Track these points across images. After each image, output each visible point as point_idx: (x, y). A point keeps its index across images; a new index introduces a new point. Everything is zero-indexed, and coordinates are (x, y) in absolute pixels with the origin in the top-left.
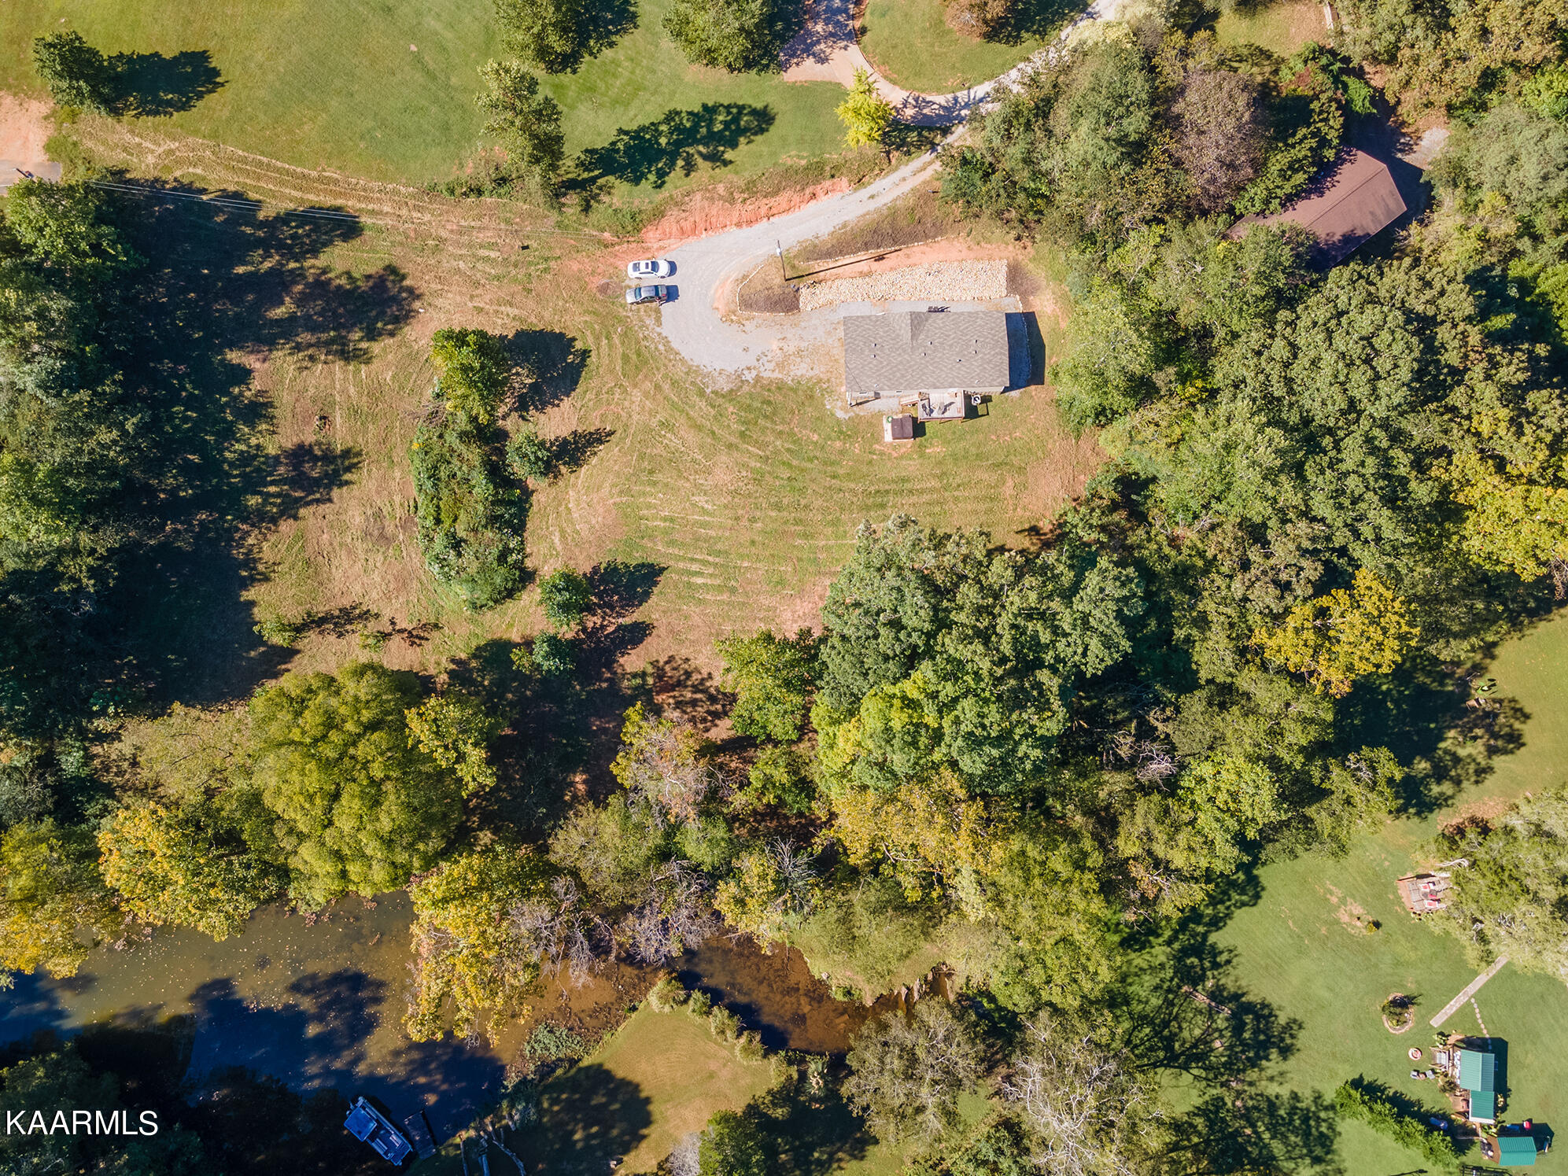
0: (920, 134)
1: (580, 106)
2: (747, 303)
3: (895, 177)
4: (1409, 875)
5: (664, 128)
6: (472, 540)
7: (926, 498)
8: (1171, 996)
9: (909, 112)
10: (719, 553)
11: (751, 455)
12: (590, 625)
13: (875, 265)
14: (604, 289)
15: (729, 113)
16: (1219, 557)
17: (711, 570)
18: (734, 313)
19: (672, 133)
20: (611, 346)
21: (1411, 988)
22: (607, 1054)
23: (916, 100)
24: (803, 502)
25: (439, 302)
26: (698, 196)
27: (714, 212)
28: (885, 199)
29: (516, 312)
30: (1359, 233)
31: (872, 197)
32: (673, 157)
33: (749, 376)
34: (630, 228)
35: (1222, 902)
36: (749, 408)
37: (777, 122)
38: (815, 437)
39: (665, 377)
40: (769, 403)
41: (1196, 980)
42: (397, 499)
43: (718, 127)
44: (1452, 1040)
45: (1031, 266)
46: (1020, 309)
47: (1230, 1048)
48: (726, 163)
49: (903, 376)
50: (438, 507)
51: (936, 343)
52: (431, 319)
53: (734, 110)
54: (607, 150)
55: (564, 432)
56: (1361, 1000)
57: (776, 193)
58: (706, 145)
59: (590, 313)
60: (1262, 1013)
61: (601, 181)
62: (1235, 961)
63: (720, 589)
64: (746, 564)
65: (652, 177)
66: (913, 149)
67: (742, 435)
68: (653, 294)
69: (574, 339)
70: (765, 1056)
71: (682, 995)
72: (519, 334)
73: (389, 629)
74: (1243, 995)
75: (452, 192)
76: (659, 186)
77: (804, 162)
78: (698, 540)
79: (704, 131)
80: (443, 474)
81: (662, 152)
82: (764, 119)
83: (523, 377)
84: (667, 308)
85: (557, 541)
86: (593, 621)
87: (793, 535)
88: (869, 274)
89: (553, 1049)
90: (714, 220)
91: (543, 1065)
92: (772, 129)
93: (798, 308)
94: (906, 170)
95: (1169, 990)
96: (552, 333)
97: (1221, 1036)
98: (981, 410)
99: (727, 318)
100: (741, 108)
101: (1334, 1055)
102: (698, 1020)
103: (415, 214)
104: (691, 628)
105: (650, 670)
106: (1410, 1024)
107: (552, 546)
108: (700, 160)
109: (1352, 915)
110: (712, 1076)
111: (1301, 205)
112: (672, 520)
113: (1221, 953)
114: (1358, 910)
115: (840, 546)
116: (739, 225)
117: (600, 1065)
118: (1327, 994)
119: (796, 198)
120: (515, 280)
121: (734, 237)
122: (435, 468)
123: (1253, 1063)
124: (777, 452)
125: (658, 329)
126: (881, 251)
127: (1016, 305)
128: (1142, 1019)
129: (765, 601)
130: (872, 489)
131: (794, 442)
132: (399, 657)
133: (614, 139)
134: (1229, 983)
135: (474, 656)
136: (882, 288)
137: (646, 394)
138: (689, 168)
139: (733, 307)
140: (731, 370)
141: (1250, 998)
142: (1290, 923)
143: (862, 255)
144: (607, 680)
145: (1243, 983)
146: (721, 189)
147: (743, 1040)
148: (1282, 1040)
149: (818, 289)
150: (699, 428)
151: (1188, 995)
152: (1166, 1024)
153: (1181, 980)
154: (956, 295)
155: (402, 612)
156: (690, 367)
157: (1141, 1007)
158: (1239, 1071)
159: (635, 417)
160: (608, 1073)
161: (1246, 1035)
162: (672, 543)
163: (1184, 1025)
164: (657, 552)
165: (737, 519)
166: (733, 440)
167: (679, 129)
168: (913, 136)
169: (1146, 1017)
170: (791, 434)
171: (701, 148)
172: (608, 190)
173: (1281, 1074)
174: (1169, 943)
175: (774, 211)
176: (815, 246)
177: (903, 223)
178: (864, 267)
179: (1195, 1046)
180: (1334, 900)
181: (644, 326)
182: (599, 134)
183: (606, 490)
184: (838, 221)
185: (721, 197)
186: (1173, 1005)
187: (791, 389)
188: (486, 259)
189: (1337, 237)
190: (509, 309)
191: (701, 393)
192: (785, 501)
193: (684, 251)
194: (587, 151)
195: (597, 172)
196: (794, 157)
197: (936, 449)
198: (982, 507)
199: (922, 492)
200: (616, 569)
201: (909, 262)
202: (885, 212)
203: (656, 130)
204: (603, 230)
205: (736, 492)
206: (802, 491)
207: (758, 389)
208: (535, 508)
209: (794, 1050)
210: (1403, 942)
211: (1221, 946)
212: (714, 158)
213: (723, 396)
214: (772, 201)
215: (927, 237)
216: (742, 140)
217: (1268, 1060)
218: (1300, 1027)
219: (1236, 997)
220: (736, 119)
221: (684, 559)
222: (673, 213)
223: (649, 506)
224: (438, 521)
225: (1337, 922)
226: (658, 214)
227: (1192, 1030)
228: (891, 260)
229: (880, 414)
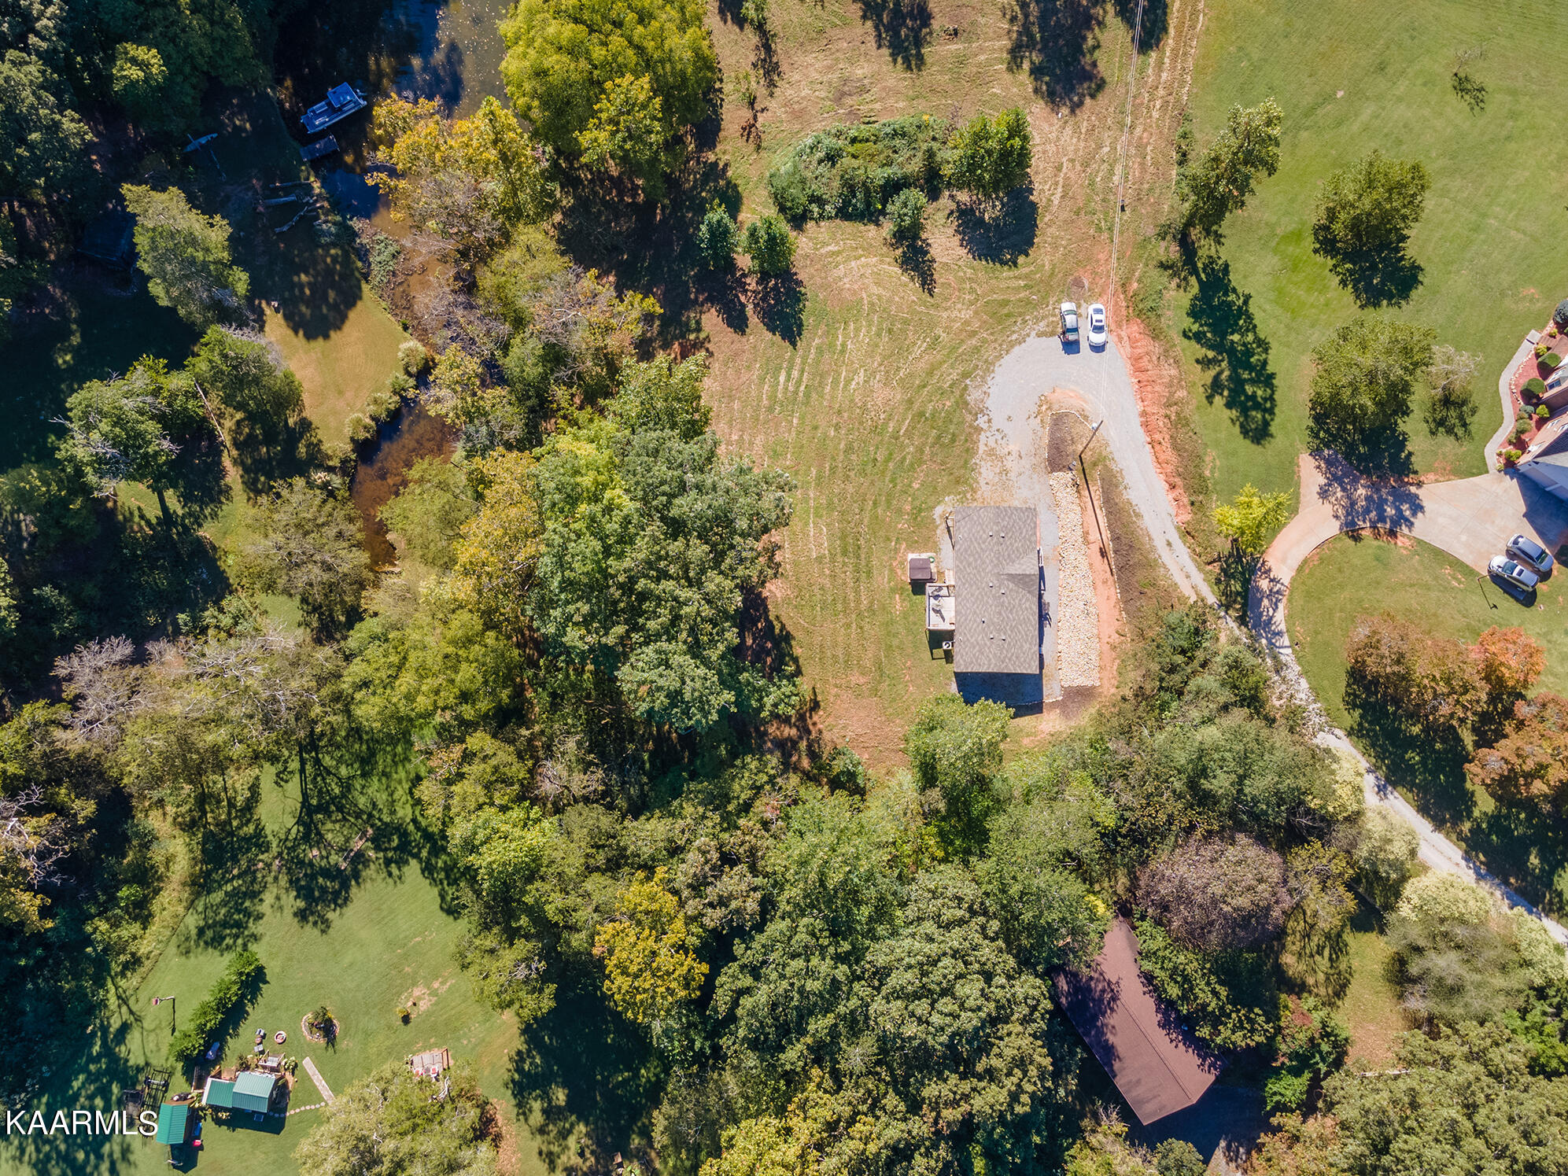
0: (1238, 593)
1: (1276, 258)
2: (1058, 420)
3: (1191, 568)
4: (451, 1062)
5: (1250, 337)
6: (834, 171)
7: (852, 596)
8: (365, 817)
9: (1264, 584)
10: (807, 395)
11: (900, 423)
12: (748, 281)
13: (1095, 548)
14: (1078, 283)
15: (1265, 400)
16: (739, 832)
17: (791, 388)
18: (1049, 408)
19: (1244, 344)
20: (1018, 289)
21: (342, 1044)
22: (369, 303)
23: (1278, 592)
24: (852, 474)
25: (1068, 130)
26: (1174, 372)
27: (1157, 388)
28: (1166, 556)
29: (1056, 202)
30: (1117, 1065)
31: (1169, 544)
32: (1218, 347)
33: (981, 421)
34: (1141, 306)
35: (447, 877)
36: (949, 420)
37: (1254, 447)
38: (916, 486)
39: (984, 341)
40: (953, 441)
41: (377, 842)
42: (878, 106)
43: (1249, 389)
44: (288, 1076)
45: (1093, 711)
46: (1046, 700)
47: (311, 864)
48: (1210, 399)
49: (969, 564)
50: (867, 140)
51: (1004, 598)
52: (1052, 125)
53: (1268, 405)
54: (1227, 285)
55: (935, 251)
56: (337, 993)
57: (1176, 447)
58: (1230, 378)
59: (1053, 269)
60: (339, 898)
61: (1193, 280)
62: (390, 881)
63: (773, 398)
64: (795, 421)
65: (1195, 327)
66: (1222, 587)
67: (921, 414)
68: (1069, 326)
69: (1027, 255)
70: (352, 439)
71: (414, 370)
72: (1034, 206)
73: (758, 107)
74: (358, 884)
75: (1184, 136)
76: (1185, 335)
77: (1207, 473)
78: (821, 376)
79: (1246, 376)
80: (897, 142)
81: (1223, 336)
82: (1259, 434)
83: (991, 211)
84: (1056, 342)
85: (830, 248)
86: (752, 283)
87: (821, 467)
88: (1086, 541)
89: (378, 259)
90: (1149, 388)
91: (367, 250)
92: (1248, 442)
93: (1052, 471)
94: (1198, 578)
95: (370, 816)
96: (1034, 235)
97: (322, 858)
98: (939, 653)
99: (1043, 400)
100: (1271, 411)
101: (291, 959)
102: (388, 382)
103: (1158, 104)
104: (738, 372)
105: (702, 335)
106: (309, 1037)
107: (824, 244)
108: (1212, 373)
109: (421, 999)
110: (341, 393)
111: (1150, 1002)
112: (843, 352)
113: (399, 869)
114: (423, 1005)
115: (807, 512)
116: (1144, 414)
117: (361, 298)
118: (348, 959)
119: (1170, 468)
120: (1089, 199)
121: (1133, 409)
122: (904, 135)
123: (293, 883)
124: (902, 447)
125: (1033, 334)
126: (1111, 554)
127: (1051, 692)
128: (347, 786)
129: (759, 440)
130: (862, 542)
131: (912, 464)
132: (733, 116)
133: (1240, 291)
134: (370, 872)
135: (729, 183)
136: (1071, 555)
137: (967, 323)
138: (1206, 363)
139: (1056, 407)
140: (989, 403)
141: (354, 890)
142: (419, 939)
143: (1106, 534)
144: (697, 298)
145: (368, 885)
146: (1181, 394)
147: (368, 421)
148: (312, 913)
149: (1072, 490)
150: (930, 373)
151: (364, 833)
152: (340, 809)
153: (378, 828)
154: (1064, 634)
155: (774, 115)
156: (993, 364)
157: (358, 787)
158: (289, 869)
159: (945, 315)
160: (354, 304)
161: (321, 880)
162: (820, 351)
163: (337, 826)
164: (812, 339)
165: (839, 412)
166: (916, 406)
167: (1249, 353)
168: (1236, 586)
169: (349, 791)
170: (921, 462)
171: (1226, 373)
172: (1183, 285)
173: (281, 908)
174: (414, 821)
175: (1157, 447)
176: (1117, 486)
177: (1140, 575)
178: (1094, 536)
179: (318, 833)
180: (436, 985)
181: (1038, 320)
182: (1245, 277)
183: (875, 290)
184: (1143, 509)
185: (1172, 394)
186: (357, 818)
187: (966, 462)
188: (1111, 172)
189: (1111, 1038)
190: (1058, 195)
191: (965, 375)
192: (854, 457)
193: (1116, 358)
194: (1227, 266)
195: (1203, 276)
196: (1212, 465)
197: (898, 604)
198: (840, 652)
199: (857, 592)
200: (799, 300)
201: (1099, 584)
202: (1151, 556)
203: (1248, 330)
204: (1139, 281)
205: (864, 409)
206: (863, 472)
207: (968, 430)
208: (862, 228)
209: (355, 467)
210: (387, 1043)
211: (405, 869)
212: (1216, 386)
213: (962, 396)
214: (1167, 444)
215: (1126, 602)
216: (1234, 413)
217: (296, 898)
218: (323, 932)
219: (356, 875)
220: (1257, 406)
221: (803, 363)
222: (1156, 348)
223: (857, 330)
224: (854, 140)
225: (414, 984)
226: (1156, 334)
227: (333, 831)
228: (1101, 565)
229: (936, 549)
